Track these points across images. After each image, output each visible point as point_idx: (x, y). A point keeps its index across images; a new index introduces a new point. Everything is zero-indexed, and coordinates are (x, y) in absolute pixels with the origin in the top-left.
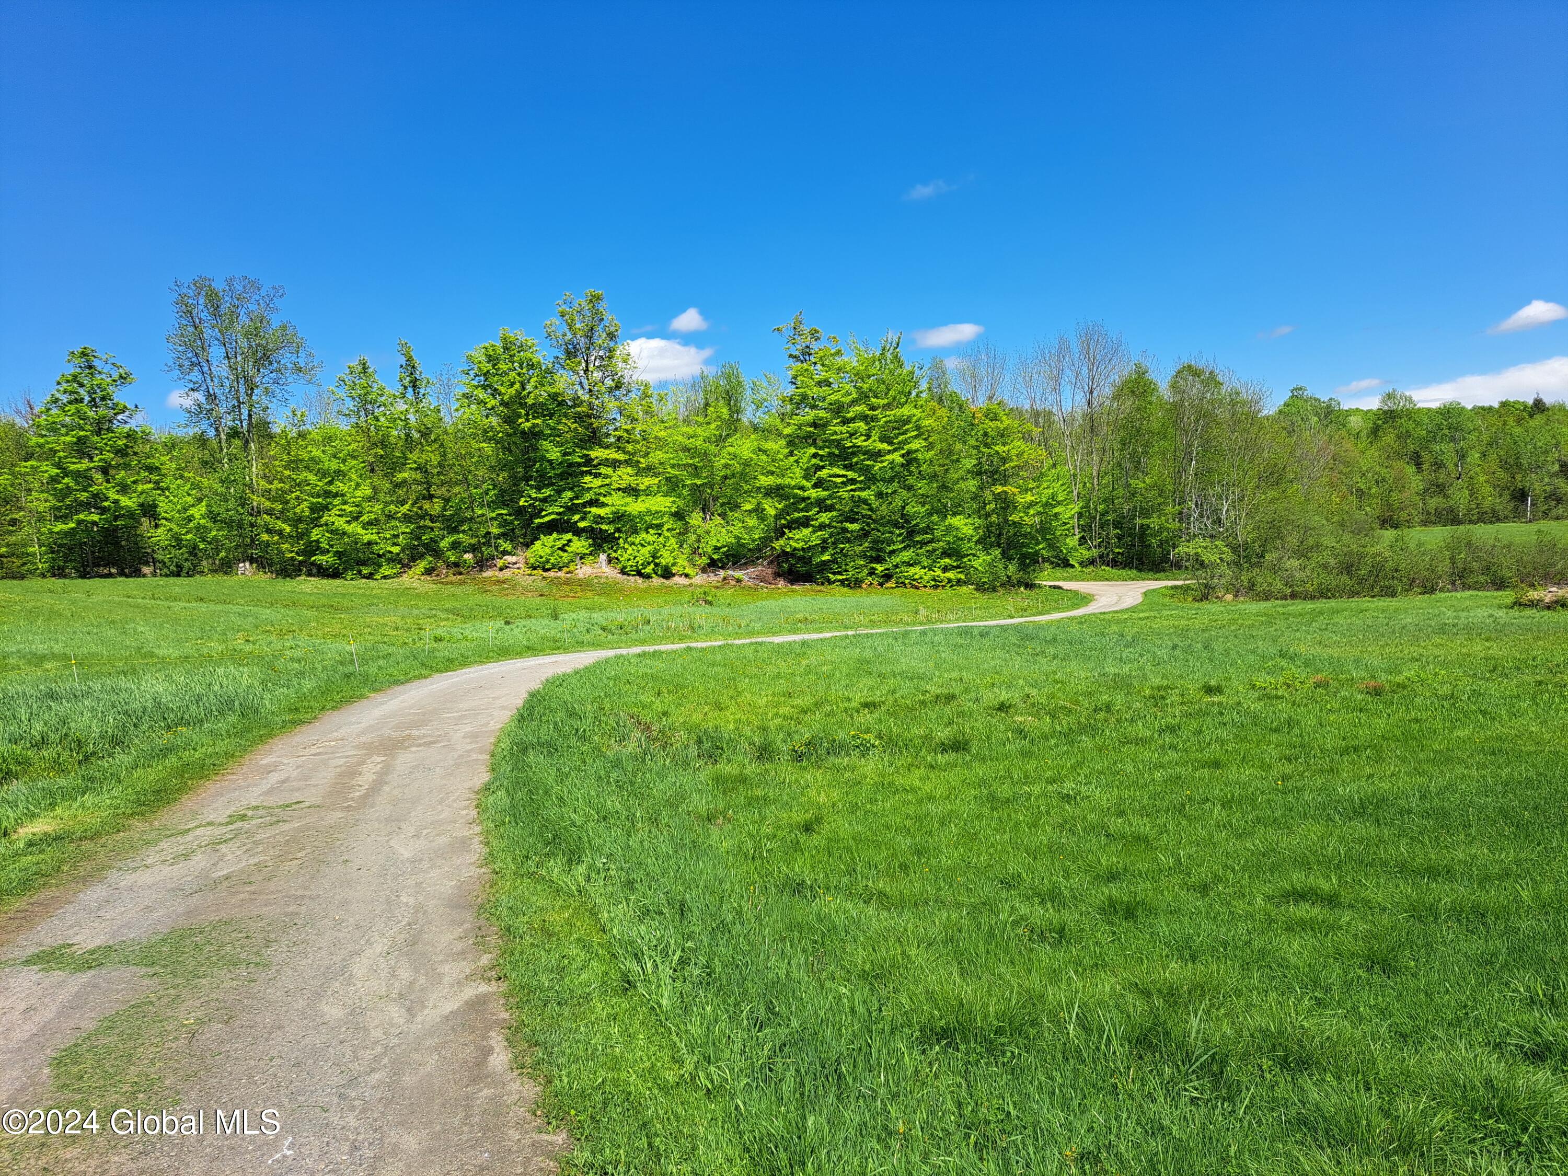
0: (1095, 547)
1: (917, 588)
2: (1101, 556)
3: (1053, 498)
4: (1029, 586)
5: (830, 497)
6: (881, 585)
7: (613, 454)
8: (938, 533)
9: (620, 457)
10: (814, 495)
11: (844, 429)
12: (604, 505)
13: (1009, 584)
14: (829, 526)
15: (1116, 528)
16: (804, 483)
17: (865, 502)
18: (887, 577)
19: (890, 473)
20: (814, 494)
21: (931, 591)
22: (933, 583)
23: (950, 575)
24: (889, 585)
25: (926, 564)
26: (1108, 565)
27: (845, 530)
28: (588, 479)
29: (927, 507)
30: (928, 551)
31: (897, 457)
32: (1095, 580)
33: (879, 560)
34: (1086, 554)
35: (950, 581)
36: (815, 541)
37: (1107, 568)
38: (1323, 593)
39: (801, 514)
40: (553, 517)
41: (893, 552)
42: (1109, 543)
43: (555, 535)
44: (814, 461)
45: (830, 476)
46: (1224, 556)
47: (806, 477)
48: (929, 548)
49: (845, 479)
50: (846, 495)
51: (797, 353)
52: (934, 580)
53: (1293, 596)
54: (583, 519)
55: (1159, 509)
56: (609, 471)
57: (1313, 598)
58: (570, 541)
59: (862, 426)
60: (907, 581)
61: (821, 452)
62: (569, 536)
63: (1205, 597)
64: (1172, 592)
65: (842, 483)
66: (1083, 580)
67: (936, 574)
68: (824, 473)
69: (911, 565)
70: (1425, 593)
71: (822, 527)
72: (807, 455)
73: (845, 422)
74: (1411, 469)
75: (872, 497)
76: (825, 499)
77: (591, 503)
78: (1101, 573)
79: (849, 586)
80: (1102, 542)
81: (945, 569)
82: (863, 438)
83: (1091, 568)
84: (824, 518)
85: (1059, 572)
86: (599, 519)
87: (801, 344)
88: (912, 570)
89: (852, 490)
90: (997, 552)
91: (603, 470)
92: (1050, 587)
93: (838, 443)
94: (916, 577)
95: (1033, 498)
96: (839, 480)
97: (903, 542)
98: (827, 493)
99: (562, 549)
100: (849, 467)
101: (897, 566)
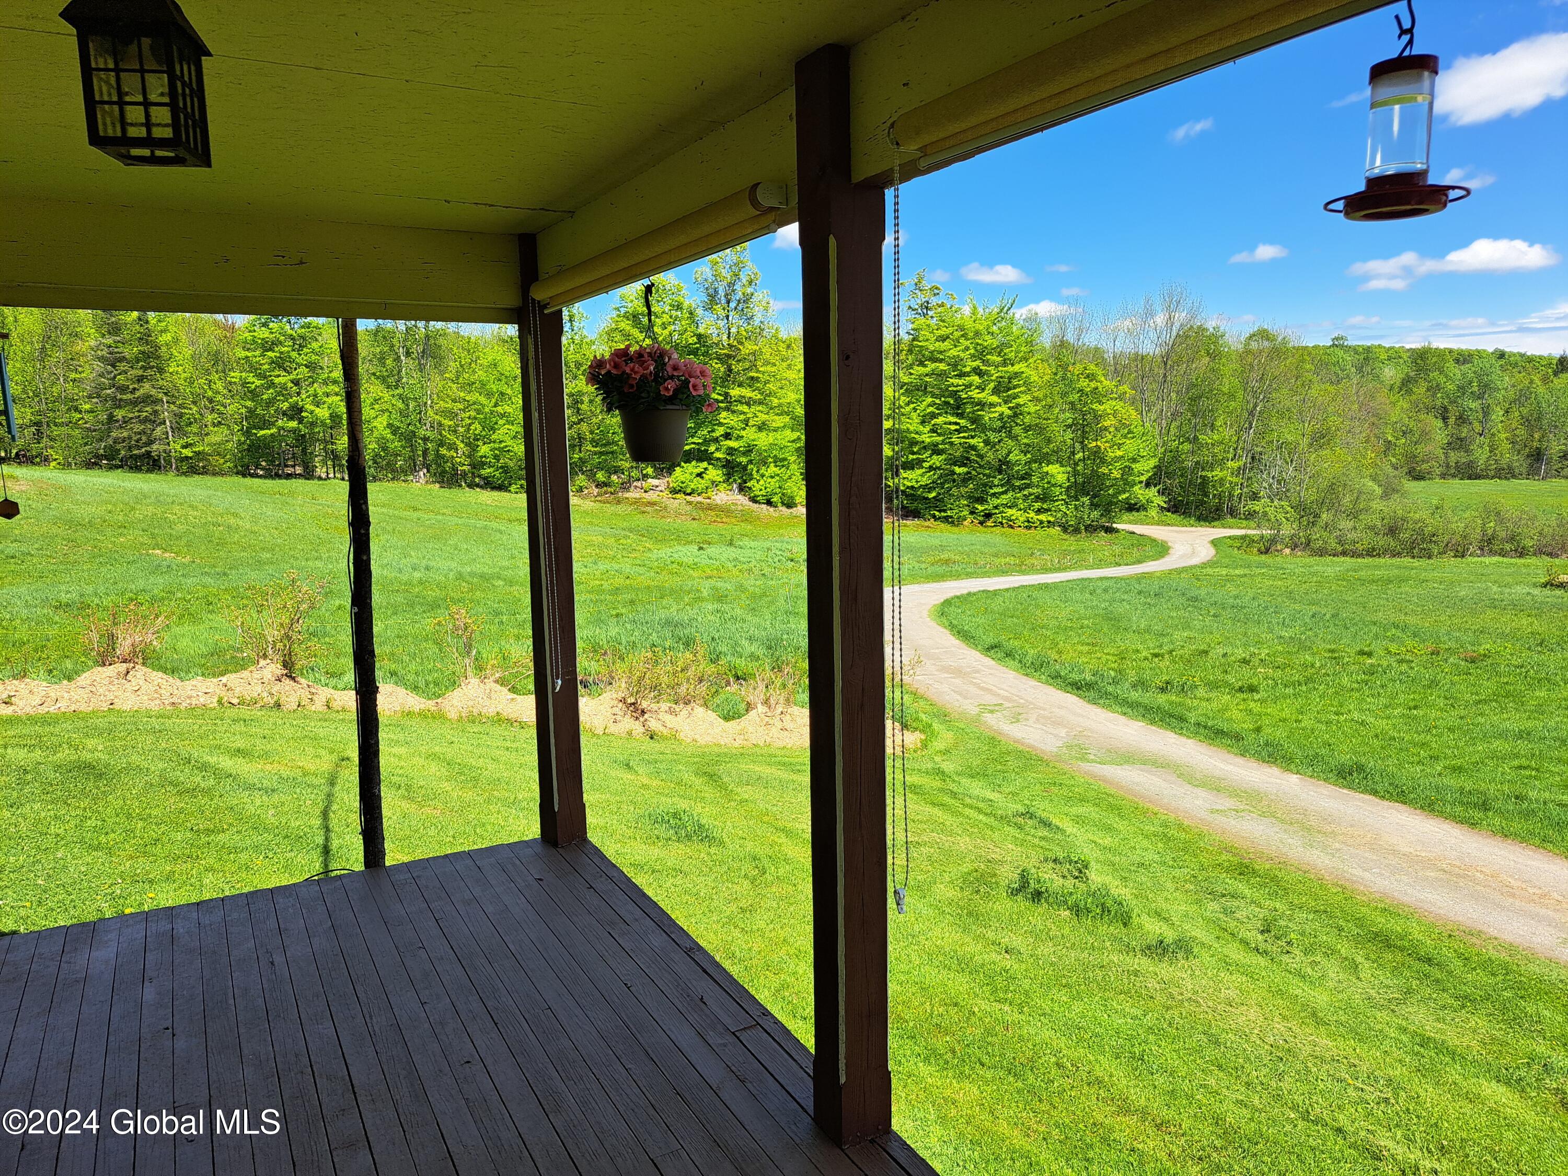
1: (1012, 527)
4: (1109, 530)
5: (943, 442)
6: (981, 523)
7: (747, 392)
8: (1035, 479)
9: (756, 396)
10: (928, 440)
11: (960, 382)
12: (739, 438)
13: (1091, 529)
14: (939, 468)
16: (921, 429)
17: (973, 448)
18: (988, 516)
19: (999, 424)
20: (927, 438)
21: (1024, 531)
22: (1026, 524)
23: (1043, 517)
24: (989, 523)
25: (1022, 507)
27: (953, 473)
28: (724, 414)
29: (1029, 456)
30: (1025, 495)
31: (1005, 410)
33: (981, 500)
35: (1041, 522)
36: (925, 481)
38: (1371, 552)
39: (915, 457)
40: (693, 446)
41: (994, 495)
43: (694, 463)
44: (931, 409)
45: (945, 424)
46: (1288, 515)
47: (923, 422)
48: (1026, 493)
49: (958, 427)
50: (957, 441)
51: (917, 307)
52: (1028, 521)
53: (1344, 553)
54: (717, 449)
55: (1222, 463)
56: (745, 408)
57: (1360, 556)
58: (706, 469)
59: (976, 379)
60: (1004, 521)
61: (938, 401)
62: (705, 464)
63: (1267, 550)
64: (1237, 544)
65: (956, 430)
66: (1147, 524)
67: (1031, 516)
68: (940, 420)
69: (1010, 507)
70: (1456, 556)
71: (931, 468)
72: (924, 403)
73: (962, 375)
74: (1440, 423)
75: (982, 444)
76: (938, 444)
77: (727, 436)
79: (953, 522)
81: (1039, 511)
82: (977, 391)
84: (937, 460)
86: (731, 451)
87: (921, 298)
88: (1010, 512)
89: (964, 437)
90: (1085, 499)
91: (740, 408)
92: (1127, 531)
93: (954, 394)
94: (1013, 518)
95: (1121, 454)
96: (953, 427)
97: (1002, 486)
98: (941, 438)
99: (700, 475)
100: (961, 416)
101: (996, 507)
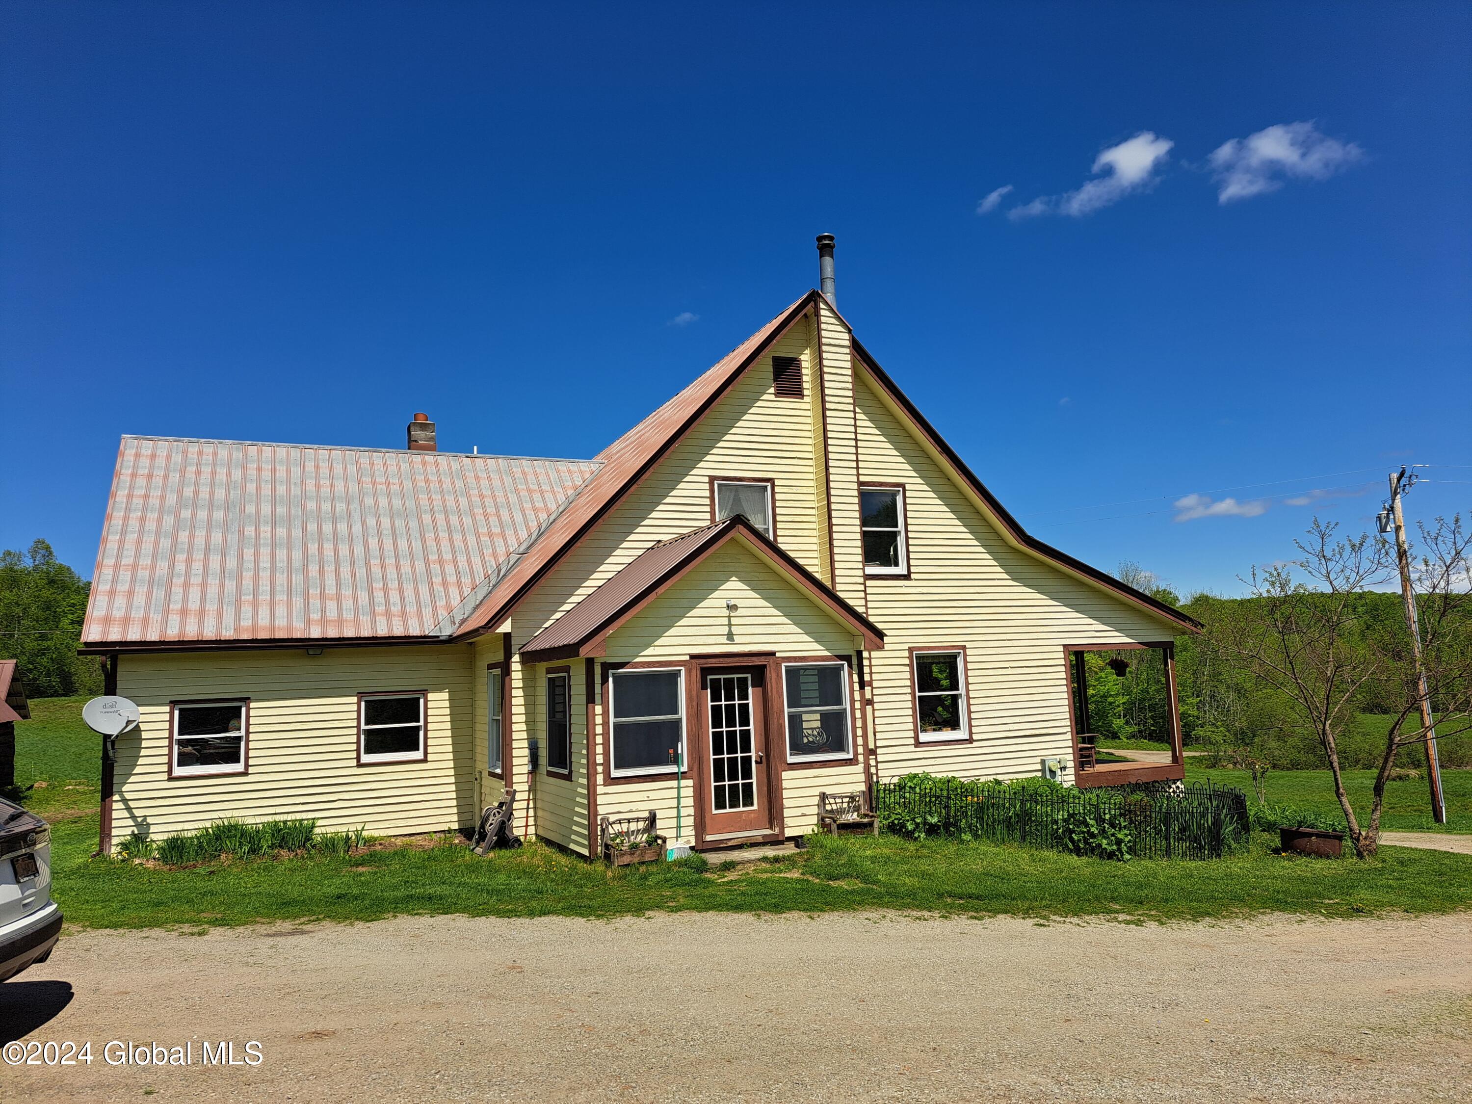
0: (1136, 725)
2: (1140, 732)
3: (1108, 693)
15: (1150, 711)
26: (1145, 739)
32: (1137, 749)
34: (1129, 729)
37: (1145, 741)
42: (1146, 723)
46: (1226, 738)
57: (1288, 769)
63: (1213, 766)
64: (1191, 761)
66: (1129, 749)
78: (1141, 744)
80: (1141, 721)
83: (1133, 740)
85: (1109, 742)
92: (1106, 753)
95: (1094, 692)
